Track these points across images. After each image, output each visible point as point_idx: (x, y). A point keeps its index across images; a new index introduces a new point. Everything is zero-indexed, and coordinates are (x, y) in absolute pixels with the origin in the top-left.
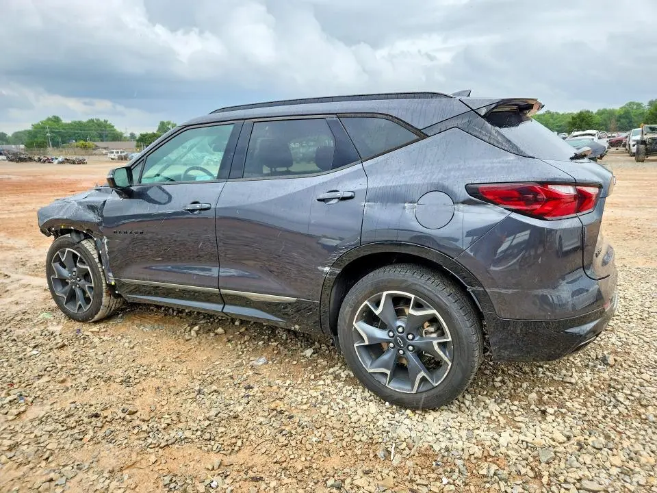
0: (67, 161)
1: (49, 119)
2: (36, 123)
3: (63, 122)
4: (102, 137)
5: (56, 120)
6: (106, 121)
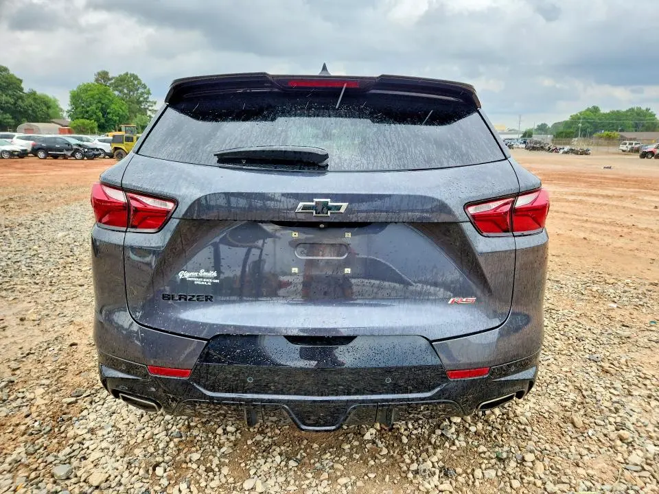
0: (572, 151)
1: (588, 109)
2: (575, 114)
3: (601, 112)
4: (636, 127)
5: (595, 110)
6: (648, 110)
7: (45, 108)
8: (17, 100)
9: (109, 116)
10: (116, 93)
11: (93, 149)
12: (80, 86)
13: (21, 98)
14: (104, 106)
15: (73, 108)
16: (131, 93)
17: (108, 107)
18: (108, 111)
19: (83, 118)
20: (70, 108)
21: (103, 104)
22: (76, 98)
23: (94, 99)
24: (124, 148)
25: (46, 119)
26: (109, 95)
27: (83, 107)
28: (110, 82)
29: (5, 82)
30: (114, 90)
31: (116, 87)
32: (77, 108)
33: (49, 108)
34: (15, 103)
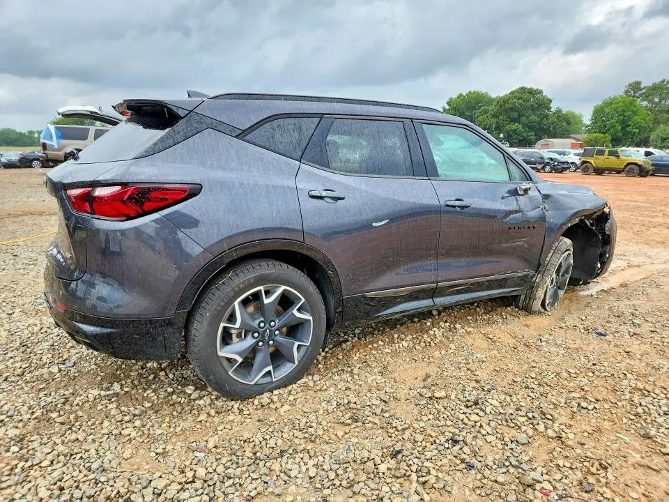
7: (565, 124)
8: (542, 119)
9: (629, 129)
10: (645, 103)
11: (563, 163)
12: (606, 99)
13: (547, 116)
14: (626, 118)
15: (593, 123)
16: (663, 102)
17: (629, 118)
18: (629, 123)
19: (600, 132)
20: (589, 123)
21: (625, 116)
22: (598, 113)
23: (617, 112)
24: (592, 162)
25: (565, 134)
26: (635, 106)
27: (603, 121)
28: (640, 92)
29: (537, 103)
30: (642, 100)
31: (646, 96)
32: (596, 123)
33: (569, 124)
34: (541, 121)
